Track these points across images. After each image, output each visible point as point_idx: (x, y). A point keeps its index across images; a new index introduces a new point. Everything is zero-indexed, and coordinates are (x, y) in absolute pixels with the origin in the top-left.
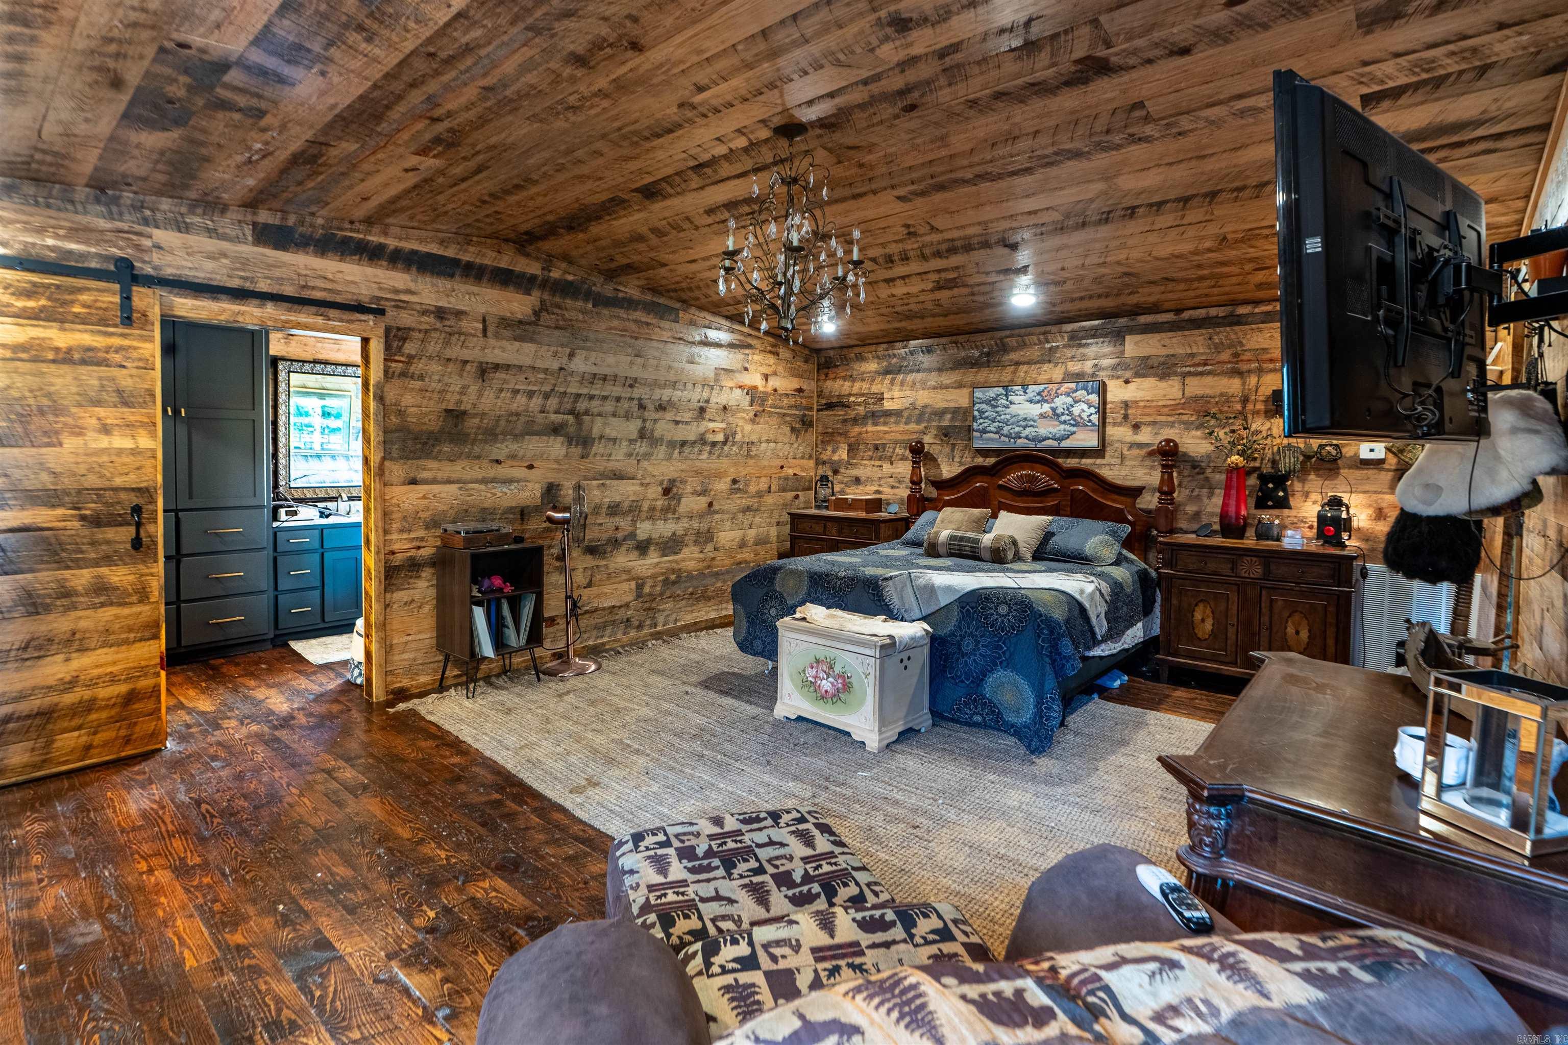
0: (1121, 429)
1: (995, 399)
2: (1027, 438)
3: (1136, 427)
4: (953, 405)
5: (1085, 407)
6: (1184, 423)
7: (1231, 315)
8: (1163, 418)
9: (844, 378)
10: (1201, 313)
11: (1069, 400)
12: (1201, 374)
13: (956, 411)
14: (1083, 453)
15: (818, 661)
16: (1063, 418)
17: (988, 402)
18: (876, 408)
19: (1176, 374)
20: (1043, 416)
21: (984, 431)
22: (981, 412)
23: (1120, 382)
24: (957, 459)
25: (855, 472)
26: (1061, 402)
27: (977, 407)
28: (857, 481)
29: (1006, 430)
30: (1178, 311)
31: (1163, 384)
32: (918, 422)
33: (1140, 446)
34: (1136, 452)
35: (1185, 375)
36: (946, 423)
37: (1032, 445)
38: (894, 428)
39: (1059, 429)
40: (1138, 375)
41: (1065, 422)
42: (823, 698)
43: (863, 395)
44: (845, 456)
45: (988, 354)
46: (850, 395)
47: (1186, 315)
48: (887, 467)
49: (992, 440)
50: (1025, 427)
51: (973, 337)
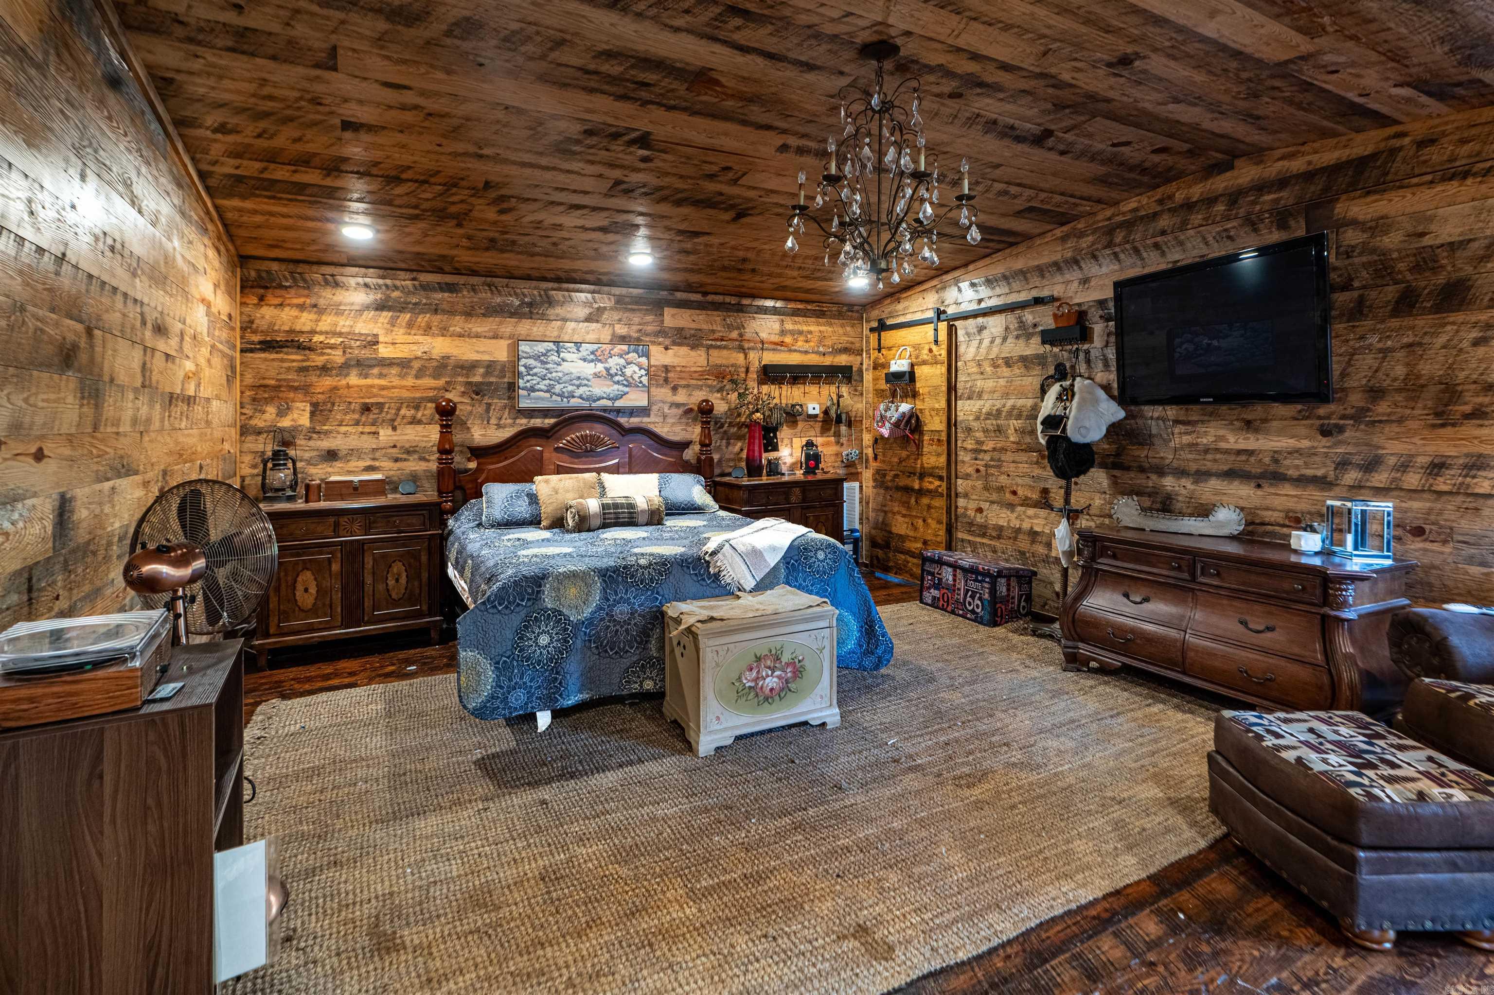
0: (663, 390)
1: (544, 355)
2: (581, 397)
3: (675, 389)
4: (486, 358)
5: (636, 369)
6: (709, 386)
7: (739, 304)
8: (694, 382)
9: (302, 307)
10: (719, 298)
11: (622, 361)
12: (719, 347)
13: (490, 366)
14: (632, 412)
15: (758, 659)
16: (617, 378)
17: (537, 357)
18: (366, 353)
19: (702, 345)
20: (597, 375)
21: (532, 389)
22: (528, 368)
23: (661, 348)
24: (493, 421)
25: (326, 444)
26: (615, 362)
27: (523, 362)
28: (331, 455)
29: (558, 388)
30: (705, 294)
31: (693, 353)
32: (436, 376)
33: (678, 405)
34: (674, 411)
35: (709, 347)
36: (477, 379)
37: (586, 404)
38: (396, 382)
39: (613, 389)
40: (674, 343)
41: (618, 383)
42: (766, 699)
43: (340, 334)
44: (305, 421)
45: (530, 305)
46: (313, 332)
47: (710, 298)
48: (385, 434)
49: (543, 399)
50: (578, 386)
51: (513, 283)
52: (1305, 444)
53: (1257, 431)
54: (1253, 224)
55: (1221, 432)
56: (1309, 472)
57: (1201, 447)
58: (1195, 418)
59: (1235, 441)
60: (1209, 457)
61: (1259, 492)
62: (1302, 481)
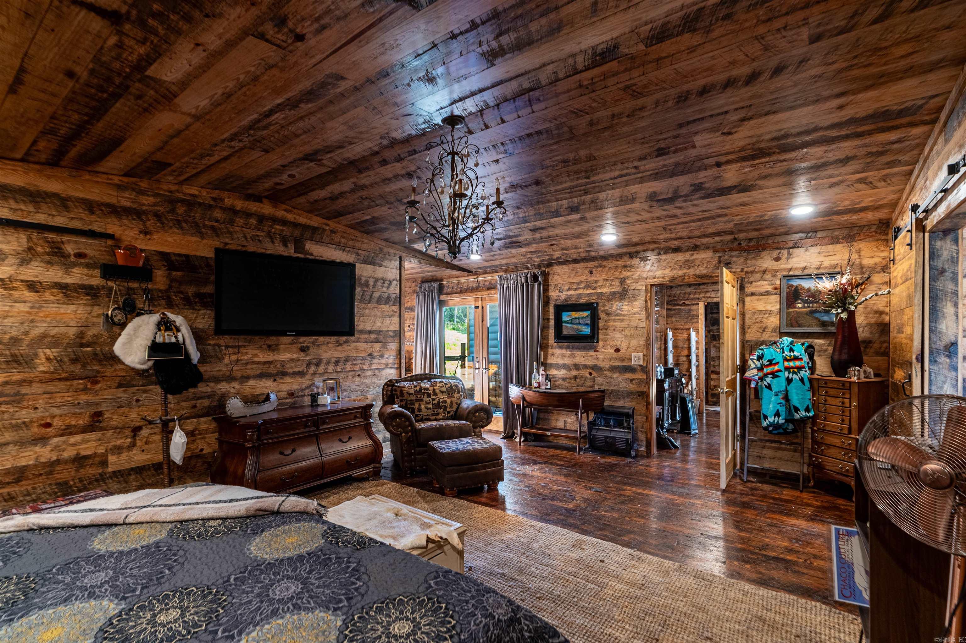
52: (295, 356)
53: (273, 350)
54: (271, 238)
55: (256, 352)
56: (297, 370)
57: (243, 362)
58: (240, 344)
59: (263, 356)
60: (249, 367)
61: (275, 383)
62: (295, 374)
